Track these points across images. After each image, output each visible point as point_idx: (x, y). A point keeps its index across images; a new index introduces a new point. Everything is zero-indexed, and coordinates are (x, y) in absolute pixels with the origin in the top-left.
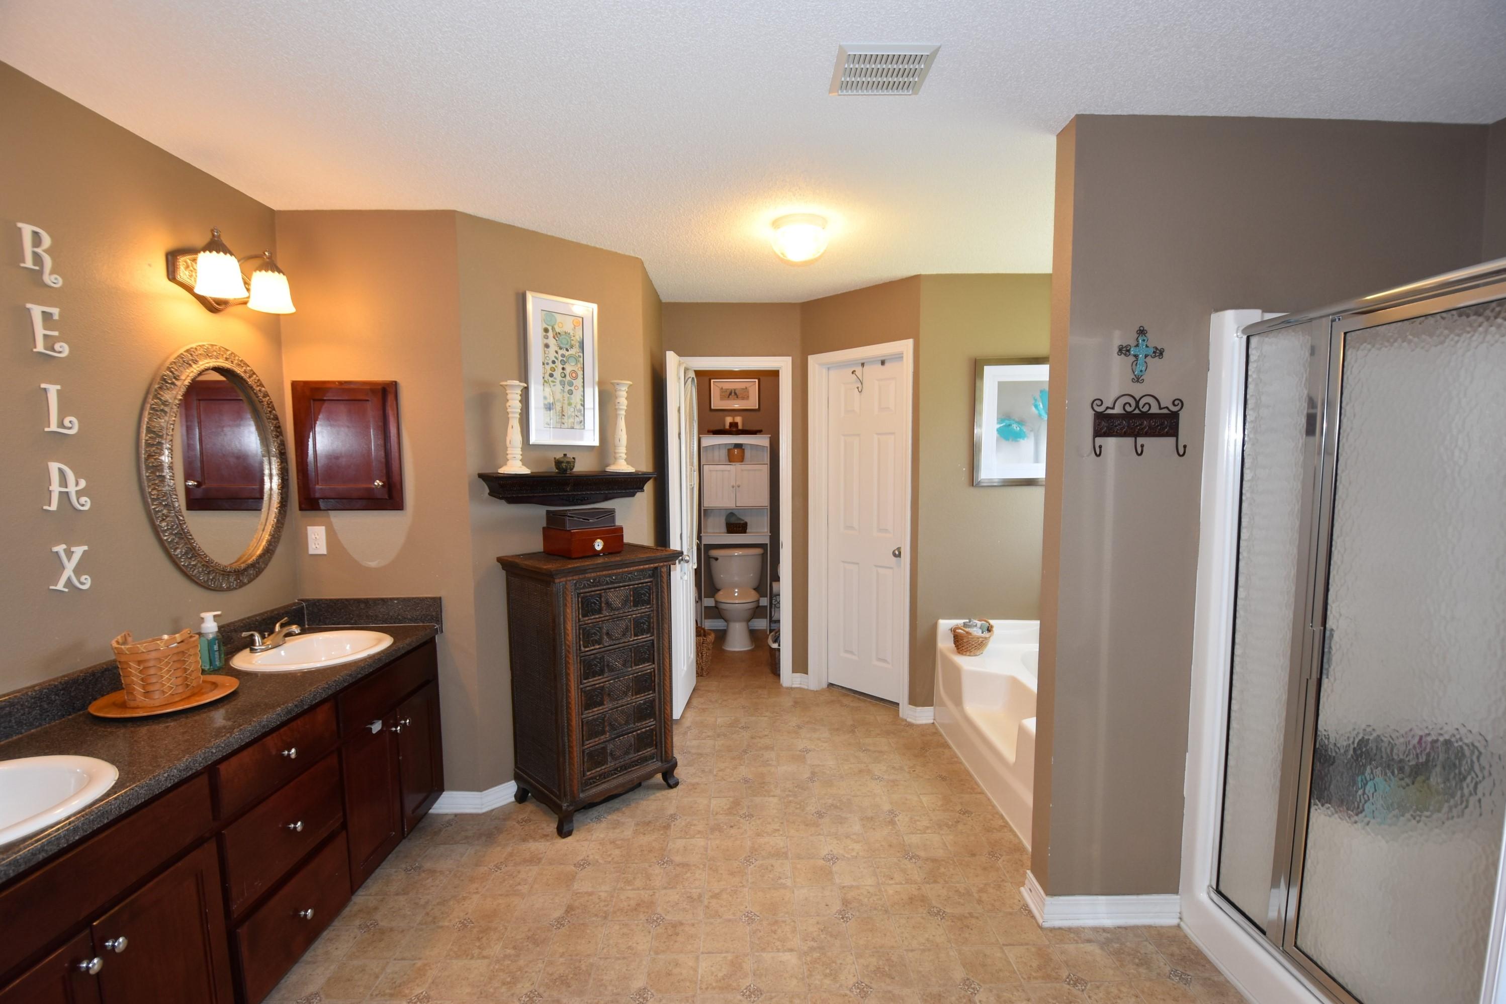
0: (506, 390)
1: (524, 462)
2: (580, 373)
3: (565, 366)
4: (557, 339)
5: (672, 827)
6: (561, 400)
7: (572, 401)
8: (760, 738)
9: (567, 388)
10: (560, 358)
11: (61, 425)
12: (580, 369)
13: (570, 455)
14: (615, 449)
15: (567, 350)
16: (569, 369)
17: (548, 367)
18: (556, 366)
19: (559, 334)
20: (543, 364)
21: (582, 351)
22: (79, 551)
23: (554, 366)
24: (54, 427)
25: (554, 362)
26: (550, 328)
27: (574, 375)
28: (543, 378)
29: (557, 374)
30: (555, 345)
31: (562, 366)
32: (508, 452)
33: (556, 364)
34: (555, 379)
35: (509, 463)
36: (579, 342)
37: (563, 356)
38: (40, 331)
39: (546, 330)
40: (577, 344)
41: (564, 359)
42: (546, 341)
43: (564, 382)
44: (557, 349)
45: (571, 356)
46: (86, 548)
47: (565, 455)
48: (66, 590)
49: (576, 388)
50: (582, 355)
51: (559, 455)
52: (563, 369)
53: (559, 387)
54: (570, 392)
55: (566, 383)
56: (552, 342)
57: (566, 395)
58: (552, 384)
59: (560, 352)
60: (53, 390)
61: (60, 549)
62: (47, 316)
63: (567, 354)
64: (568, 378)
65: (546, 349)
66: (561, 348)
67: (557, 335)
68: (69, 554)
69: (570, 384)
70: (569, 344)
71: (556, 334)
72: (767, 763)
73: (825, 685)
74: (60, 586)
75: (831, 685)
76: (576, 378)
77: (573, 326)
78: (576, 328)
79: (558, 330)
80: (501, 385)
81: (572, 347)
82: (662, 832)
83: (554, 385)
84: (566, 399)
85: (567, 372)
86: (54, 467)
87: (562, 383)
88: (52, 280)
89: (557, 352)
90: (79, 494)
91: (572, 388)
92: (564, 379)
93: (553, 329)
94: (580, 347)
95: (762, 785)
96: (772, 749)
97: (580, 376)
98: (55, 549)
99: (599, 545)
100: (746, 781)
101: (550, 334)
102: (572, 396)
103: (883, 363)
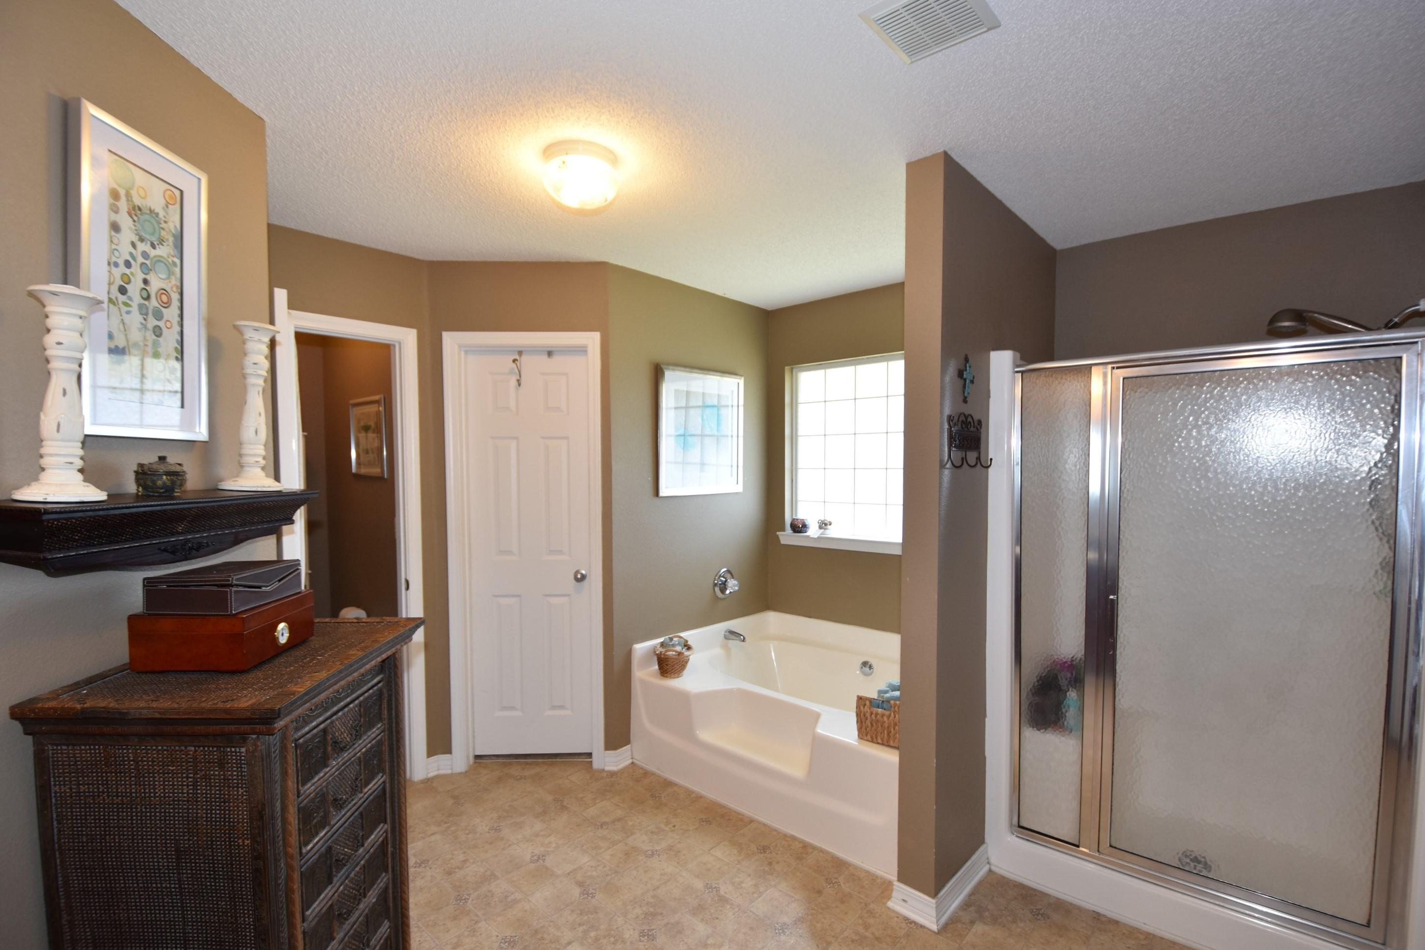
0: (44, 306)
1: (89, 473)
2: (175, 297)
3: (148, 277)
4: (135, 218)
6: (141, 344)
7: (160, 350)
9: (152, 322)
10: (141, 260)
12: (175, 289)
13: (173, 459)
15: (153, 246)
16: (156, 284)
17: (117, 272)
18: (132, 273)
19: (140, 209)
20: (109, 264)
21: (179, 255)
23: (127, 271)
25: (128, 264)
26: (122, 193)
27: (164, 298)
28: (109, 293)
29: (134, 289)
30: (130, 228)
31: (144, 276)
32: (43, 451)
33: (132, 270)
34: (130, 299)
35: (44, 477)
36: (174, 236)
37: (145, 255)
39: (115, 195)
40: (171, 239)
41: (148, 262)
42: (114, 217)
43: (147, 309)
44: (135, 239)
45: (159, 260)
47: (162, 459)
49: (168, 324)
50: (178, 261)
51: (149, 458)
52: (145, 282)
53: (135, 318)
54: (158, 332)
55: (150, 312)
56: (125, 222)
57: (151, 337)
58: (124, 309)
59: (141, 247)
63: (153, 253)
64: (154, 302)
65: (113, 233)
66: (142, 240)
67: (135, 211)
69: (158, 316)
70: (157, 235)
71: (134, 208)
73: (472, 760)
75: (477, 757)
76: (167, 305)
77: (163, 202)
78: (170, 206)
79: (137, 201)
80: (31, 294)
81: (161, 241)
83: (128, 313)
84: (150, 343)
85: (154, 288)
87: (143, 311)
89: (134, 245)
91: (161, 324)
92: (146, 303)
93: (128, 196)
94: (175, 246)
97: (175, 304)
99: (283, 634)
101: (123, 205)
102: (161, 339)
103: (550, 354)
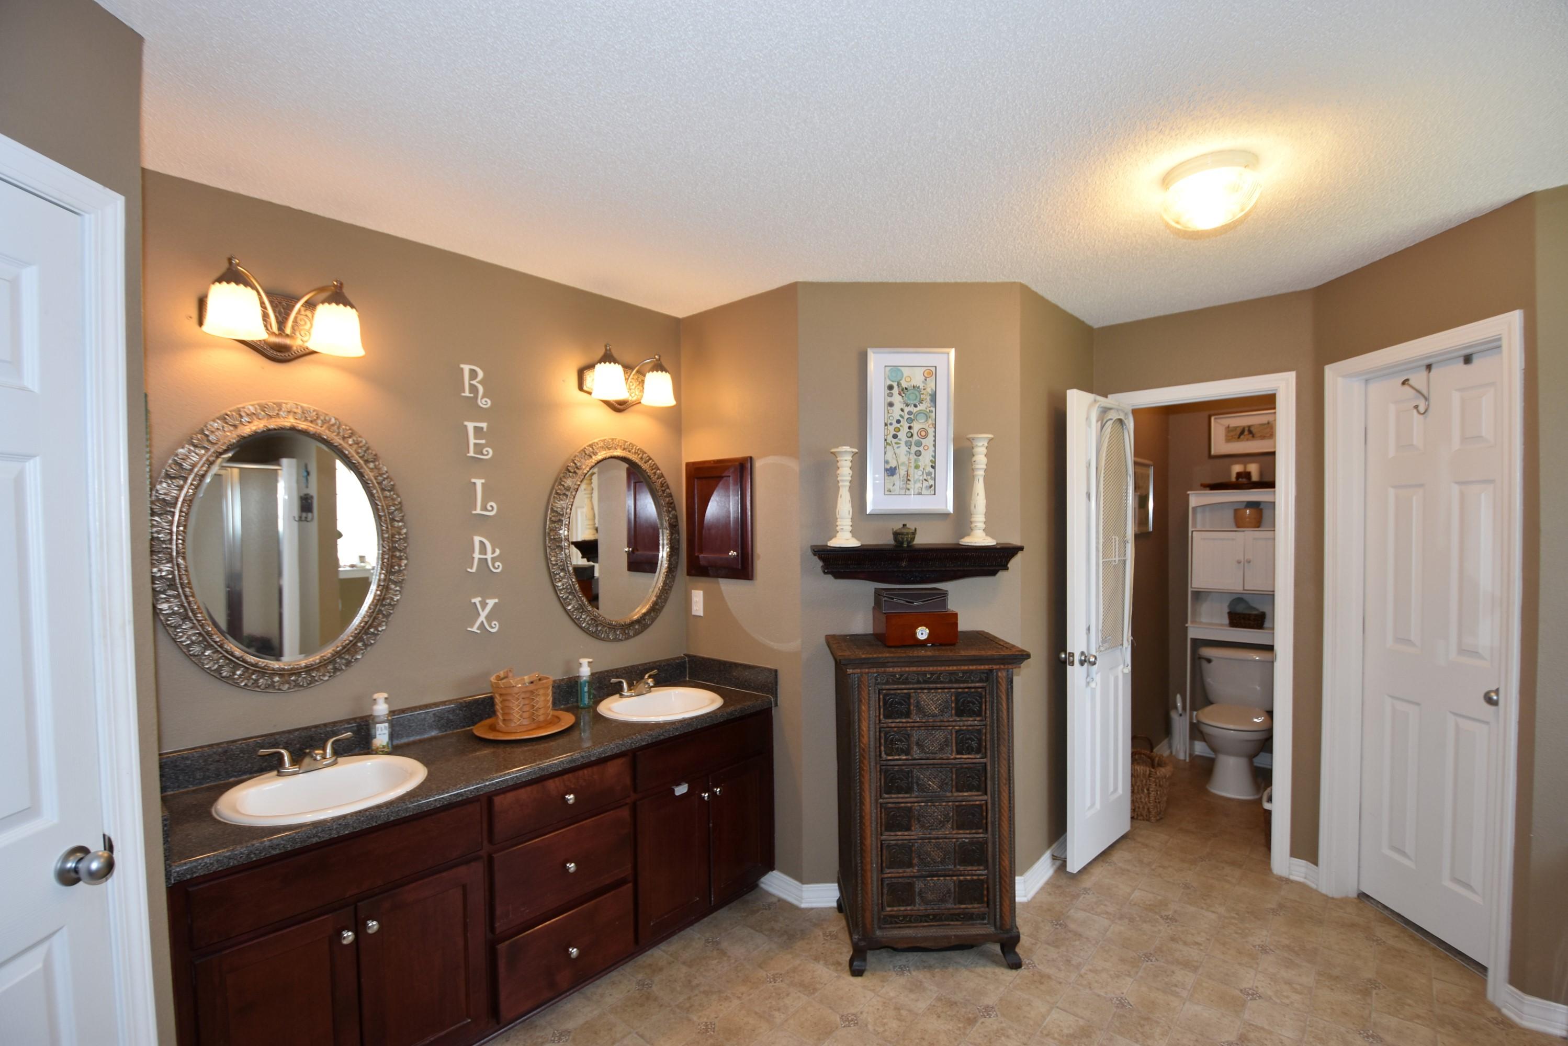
0: (837, 457)
1: (854, 533)
2: (931, 431)
3: (912, 425)
4: (903, 395)
5: (978, 1024)
6: (907, 462)
7: (919, 464)
8: (1185, 943)
9: (914, 449)
10: (907, 416)
11: (484, 508)
12: (931, 426)
13: (911, 526)
14: (971, 518)
15: (915, 406)
16: (916, 426)
17: (891, 428)
18: (901, 426)
19: (906, 389)
20: (886, 425)
21: (934, 405)
22: (491, 602)
23: (898, 425)
24: (478, 511)
25: (898, 422)
26: (895, 385)
27: (923, 434)
28: (885, 440)
29: (902, 435)
30: (900, 402)
31: (909, 425)
32: (838, 523)
33: (901, 424)
34: (900, 440)
35: (839, 535)
36: (930, 395)
37: (910, 413)
38: (472, 441)
39: (891, 388)
40: (928, 398)
41: (912, 417)
42: (889, 399)
43: (911, 442)
44: (903, 406)
45: (919, 413)
46: (496, 600)
47: (904, 525)
48: (479, 632)
49: (926, 448)
50: (934, 409)
51: (897, 526)
52: (910, 428)
53: (903, 449)
54: (918, 454)
55: (913, 444)
56: (897, 399)
57: (913, 457)
58: (896, 446)
59: (907, 409)
60: (479, 483)
61: (477, 600)
62: (478, 430)
63: (915, 410)
64: (916, 437)
65: (889, 408)
66: (907, 405)
67: (903, 391)
68: (484, 605)
69: (919, 444)
70: (918, 399)
71: (902, 390)
72: (1174, 988)
73: (1353, 894)
74: (475, 629)
75: (1363, 896)
76: (926, 436)
77: (924, 378)
78: (928, 379)
79: (904, 385)
80: (832, 453)
81: (921, 402)
82: (961, 1025)
83: (898, 447)
84: (913, 461)
85: (915, 430)
86: (477, 539)
87: (908, 444)
88: (485, 403)
89: (902, 410)
90: (494, 560)
91: (921, 449)
92: (911, 439)
93: (899, 384)
94: (931, 401)
95: (1142, 1022)
96: (1195, 969)
97: (931, 434)
98: (473, 601)
99: (922, 633)
100: (1122, 1004)
101: (896, 391)
102: (920, 457)
103: (1468, 359)
